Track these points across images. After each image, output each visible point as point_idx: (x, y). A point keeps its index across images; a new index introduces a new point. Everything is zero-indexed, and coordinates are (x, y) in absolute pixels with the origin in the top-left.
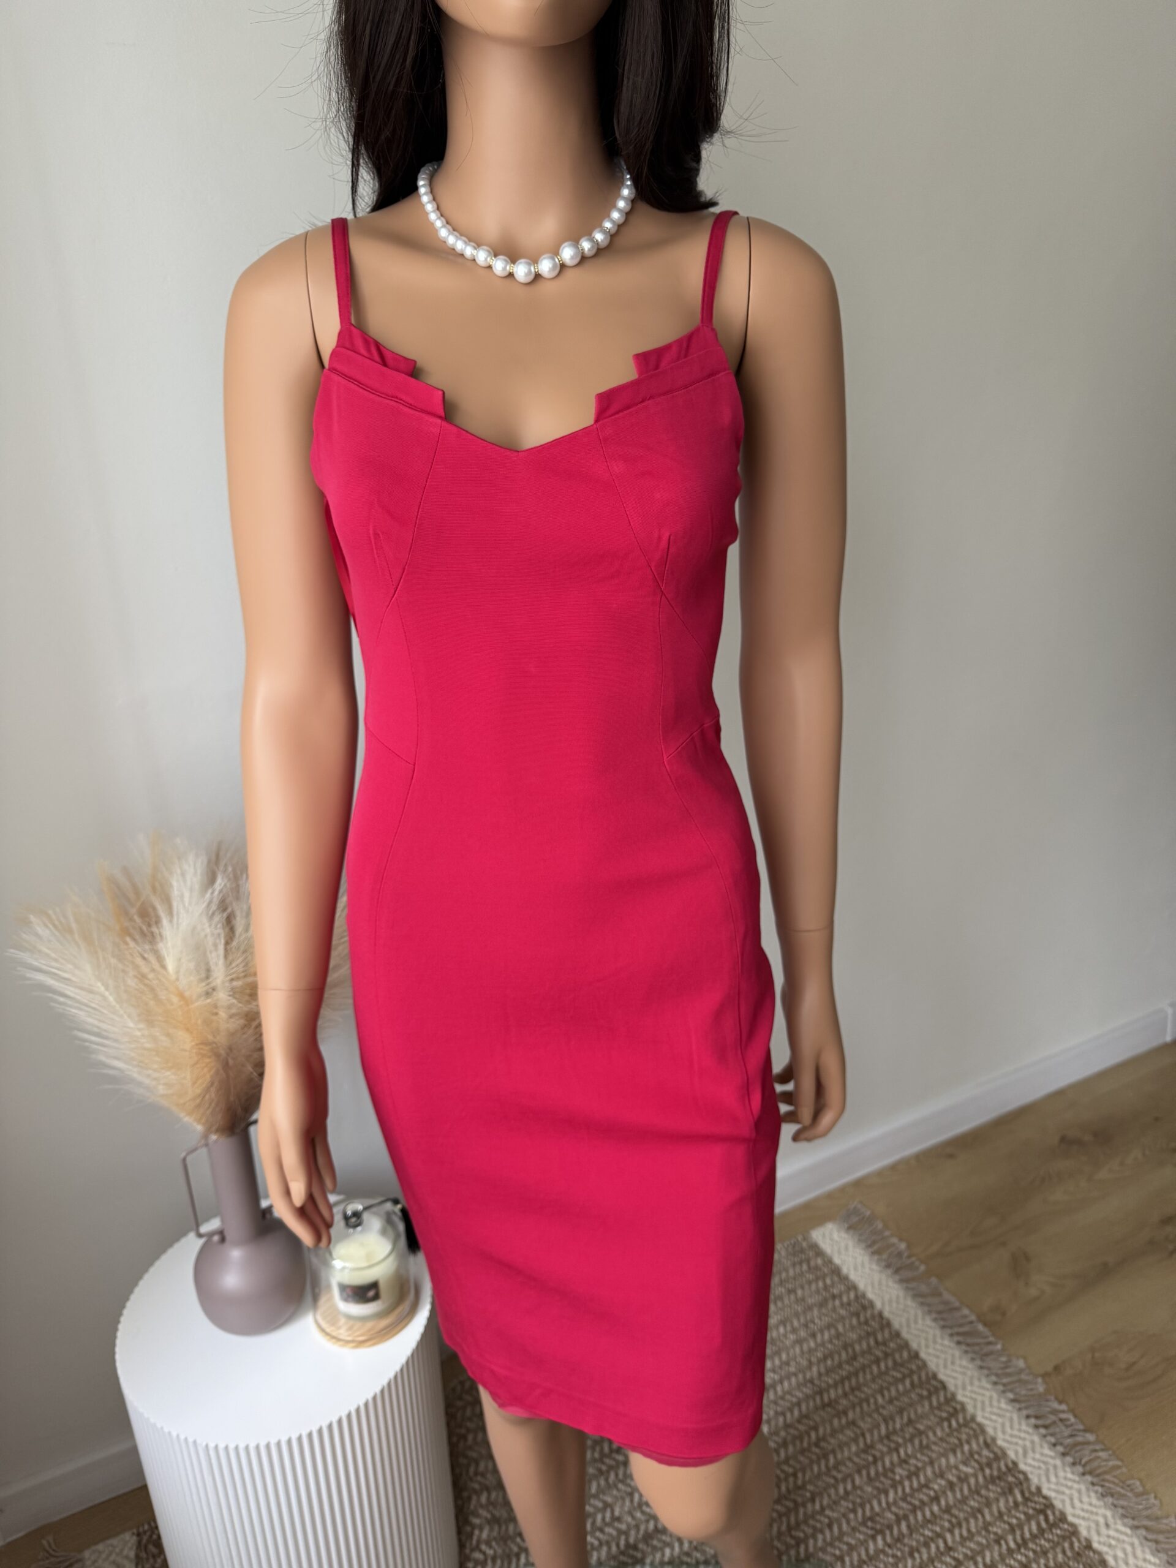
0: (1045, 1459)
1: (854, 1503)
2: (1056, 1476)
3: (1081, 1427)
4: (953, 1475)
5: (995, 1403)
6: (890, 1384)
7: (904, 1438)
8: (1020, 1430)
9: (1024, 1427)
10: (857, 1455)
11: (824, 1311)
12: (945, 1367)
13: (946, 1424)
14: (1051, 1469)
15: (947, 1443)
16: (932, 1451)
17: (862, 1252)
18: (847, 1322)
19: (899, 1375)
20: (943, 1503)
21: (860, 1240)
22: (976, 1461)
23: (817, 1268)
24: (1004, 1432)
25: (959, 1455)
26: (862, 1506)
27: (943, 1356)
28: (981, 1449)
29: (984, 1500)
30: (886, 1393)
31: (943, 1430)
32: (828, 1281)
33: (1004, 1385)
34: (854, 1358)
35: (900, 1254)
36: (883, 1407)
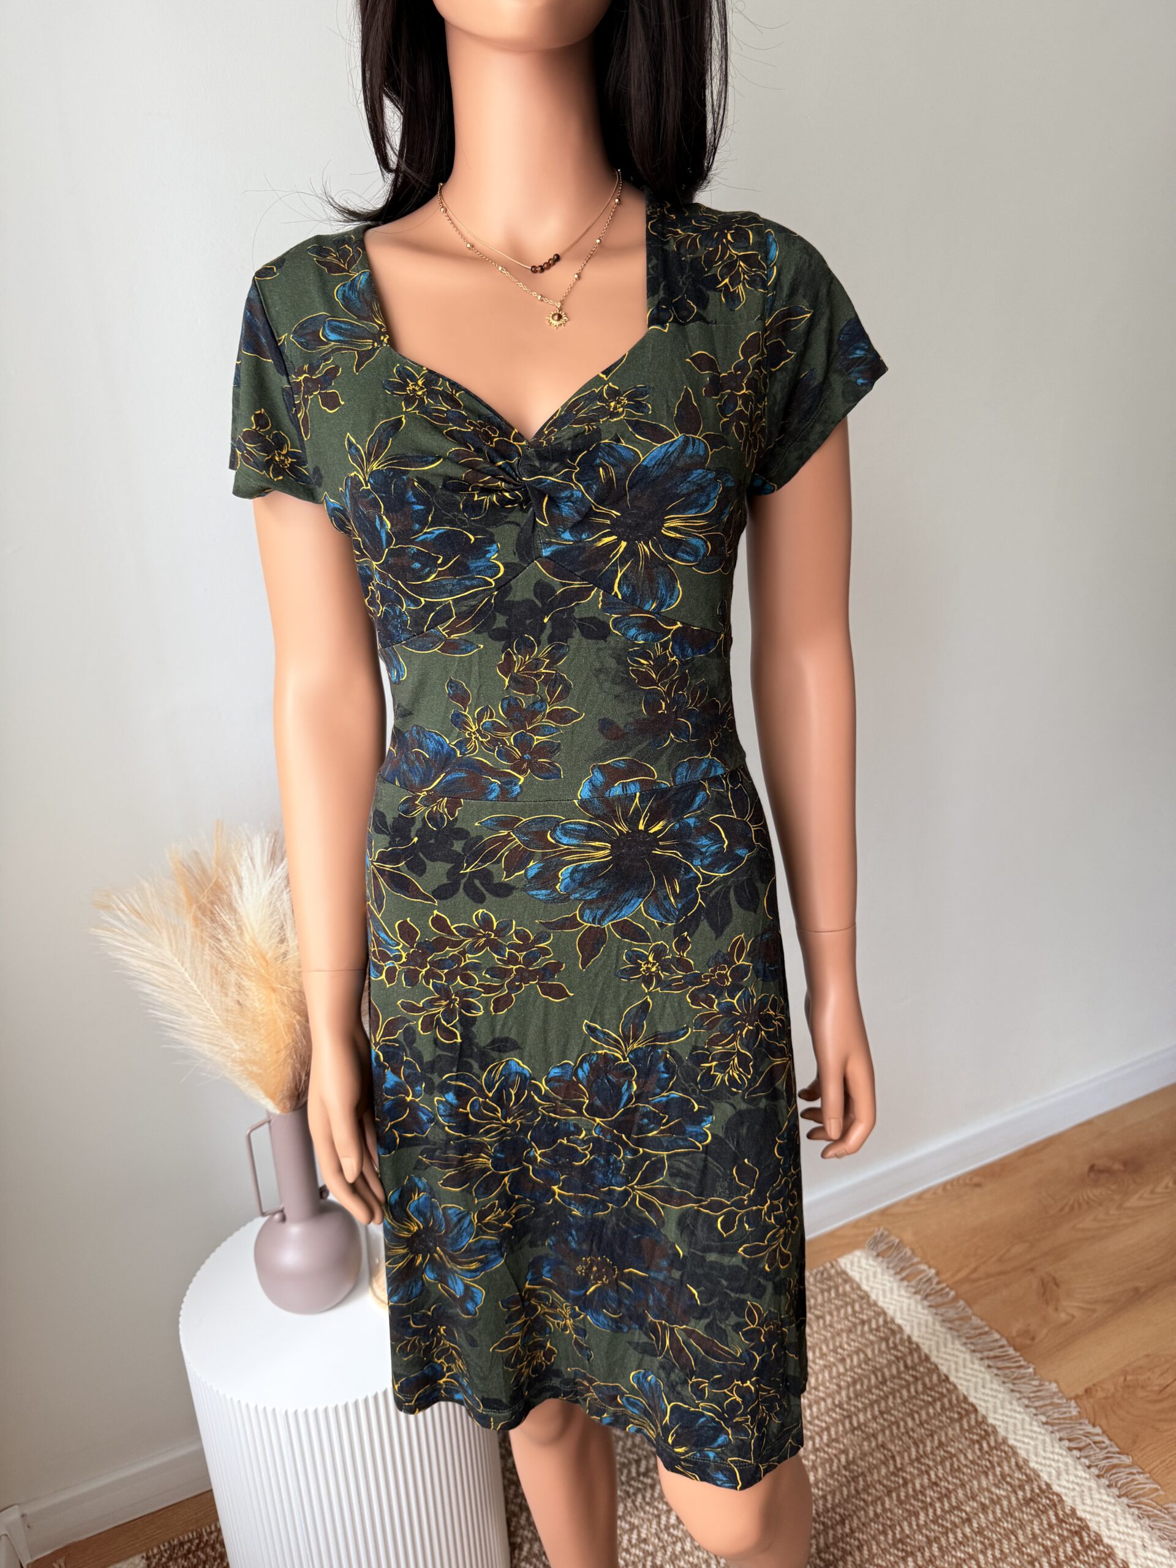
0: (1079, 1481)
1: (883, 1525)
2: (1092, 1498)
3: (1117, 1450)
4: (985, 1498)
5: (1027, 1427)
6: (921, 1408)
7: (934, 1460)
8: (1053, 1453)
9: (1057, 1450)
10: (887, 1478)
11: (852, 1336)
12: (976, 1390)
13: (977, 1446)
14: (1086, 1492)
15: (978, 1465)
16: (963, 1474)
17: (892, 1279)
18: (876, 1347)
19: (930, 1399)
20: (975, 1525)
21: (888, 1268)
22: (1008, 1483)
23: (845, 1294)
24: (1036, 1455)
25: (991, 1477)
26: (892, 1528)
27: (974, 1379)
28: (1014, 1472)
29: (1018, 1522)
30: (916, 1416)
31: (974, 1452)
32: (857, 1307)
33: (1036, 1408)
34: (884, 1382)
35: (929, 1280)
36: (913, 1431)
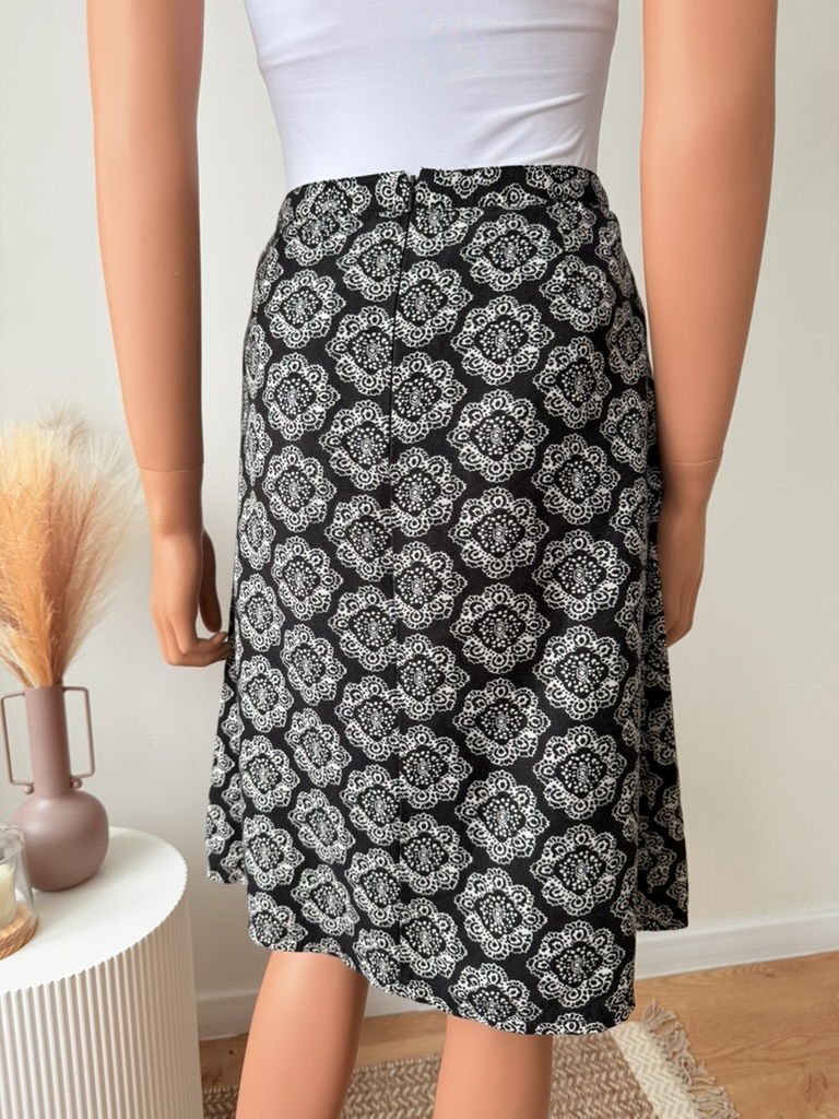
11: (597, 1103)
17: (658, 1056)
21: (657, 1045)
23: (605, 1059)
32: (612, 1076)
